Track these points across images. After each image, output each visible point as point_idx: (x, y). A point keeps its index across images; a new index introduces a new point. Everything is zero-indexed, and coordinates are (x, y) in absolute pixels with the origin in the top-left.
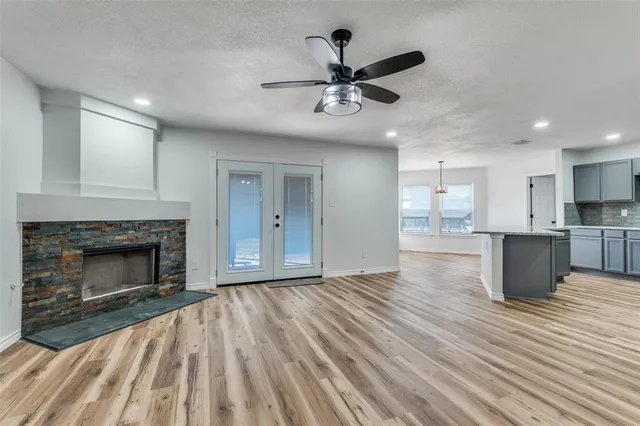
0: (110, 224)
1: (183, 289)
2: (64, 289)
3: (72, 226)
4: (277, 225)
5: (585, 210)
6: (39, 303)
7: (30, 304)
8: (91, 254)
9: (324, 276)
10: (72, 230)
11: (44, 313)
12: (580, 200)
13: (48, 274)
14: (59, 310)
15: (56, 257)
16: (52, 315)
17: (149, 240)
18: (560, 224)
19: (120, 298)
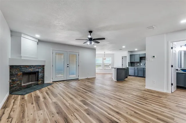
0: (28, 66)
1: (44, 83)
2: (18, 82)
4: (68, 67)
5: (132, 64)
6: (13, 85)
7: (11, 86)
8: (24, 74)
9: (79, 79)
10: (20, 67)
11: (14, 88)
12: (131, 61)
13: (15, 78)
14: (17, 87)
15: (17, 74)
16: (16, 89)
17: (36, 70)
18: (127, 67)
19: (30, 85)
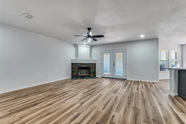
0: (82, 64)
1: (95, 77)
2: (76, 73)
3: (77, 64)
7: (72, 74)
13: (74, 70)
16: (75, 76)
17: (89, 67)
